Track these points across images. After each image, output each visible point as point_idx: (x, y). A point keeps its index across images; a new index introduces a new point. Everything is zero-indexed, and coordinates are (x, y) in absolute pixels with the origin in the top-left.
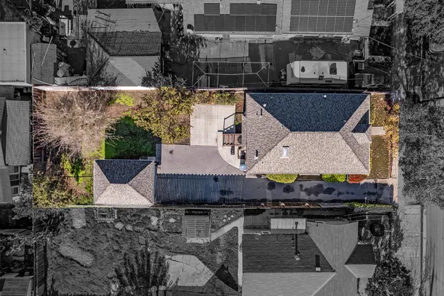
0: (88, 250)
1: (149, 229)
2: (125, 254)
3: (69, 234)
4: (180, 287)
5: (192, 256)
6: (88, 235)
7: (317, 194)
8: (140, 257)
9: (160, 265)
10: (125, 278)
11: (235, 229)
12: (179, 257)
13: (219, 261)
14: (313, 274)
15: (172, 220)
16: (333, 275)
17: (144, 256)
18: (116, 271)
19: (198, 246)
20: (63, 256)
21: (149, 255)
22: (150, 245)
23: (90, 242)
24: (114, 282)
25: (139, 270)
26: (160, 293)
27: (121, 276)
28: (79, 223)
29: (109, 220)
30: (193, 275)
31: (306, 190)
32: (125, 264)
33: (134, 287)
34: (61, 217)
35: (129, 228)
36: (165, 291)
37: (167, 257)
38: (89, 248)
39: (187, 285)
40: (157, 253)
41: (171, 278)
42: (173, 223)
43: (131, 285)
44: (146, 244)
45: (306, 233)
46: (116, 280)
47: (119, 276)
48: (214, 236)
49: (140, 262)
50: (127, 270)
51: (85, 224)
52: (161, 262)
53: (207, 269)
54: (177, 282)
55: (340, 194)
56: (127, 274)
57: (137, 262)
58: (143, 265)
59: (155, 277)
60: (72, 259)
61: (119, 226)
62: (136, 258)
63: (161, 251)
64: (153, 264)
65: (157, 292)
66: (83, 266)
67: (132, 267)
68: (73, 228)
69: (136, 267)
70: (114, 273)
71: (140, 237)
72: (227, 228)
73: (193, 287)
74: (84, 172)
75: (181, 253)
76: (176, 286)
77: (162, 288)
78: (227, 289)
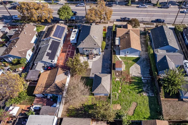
0: (130, 103)
1: (120, 81)
2: (131, 90)
3: (123, 111)
4: (141, 72)
5: (130, 68)
6: (124, 103)
7: (110, 39)
8: (132, 85)
9: (134, 78)
10: (140, 90)
11: (120, 57)
12: (131, 73)
13: (131, 62)
14: (130, 34)
15: (117, 74)
16: (130, 30)
17: (131, 83)
18: (138, 93)
19: (126, 67)
20: (134, 114)
21: (130, 82)
22: (126, 81)
23: (127, 103)
24: (142, 94)
25: (136, 85)
26: (144, 79)
27: (140, 91)
28: (119, 107)
29: (117, 95)
30: (136, 69)
31: (108, 41)
32: (134, 90)
33: (143, 87)
34: (116, 114)
35: (120, 88)
36: (144, 77)
37: (131, 76)
38: (129, 103)
39: (140, 71)
40: (129, 79)
41: (139, 75)
42: (118, 74)
43: (143, 88)
44: (126, 82)
45: (120, 37)
46: (141, 94)
47: (140, 92)
48: (123, 63)
49: (133, 85)
50: (137, 89)
51: (119, 105)
52: (132, 78)
53: (134, 65)
54: (140, 74)
55: (110, 35)
56: (138, 89)
57: (133, 86)
58: (134, 84)
59: (138, 80)
60: (134, 110)
61: (119, 91)
62: (132, 86)
63: (129, 78)
64: (134, 81)
65: (144, 80)
66: (137, 106)
67: (136, 87)
68: (121, 109)
69: (136, 86)
70: (139, 94)
71: (124, 84)
72: (120, 59)
73: (141, 69)
74: (97, 104)
75: (129, 72)
76: (141, 74)
77: (142, 78)
78: (140, 60)
